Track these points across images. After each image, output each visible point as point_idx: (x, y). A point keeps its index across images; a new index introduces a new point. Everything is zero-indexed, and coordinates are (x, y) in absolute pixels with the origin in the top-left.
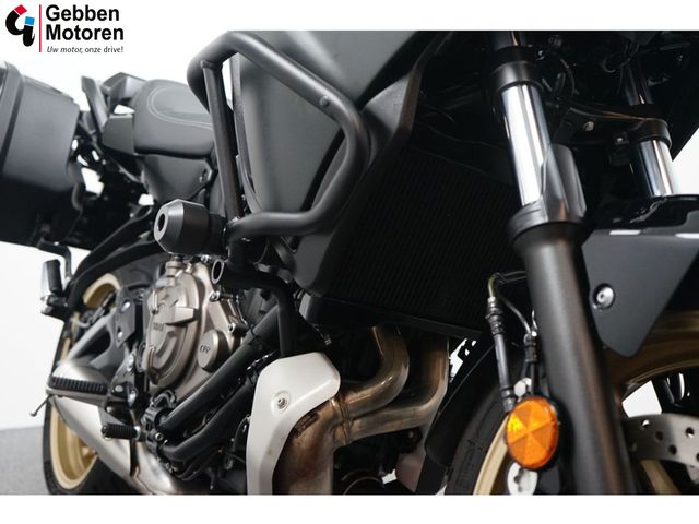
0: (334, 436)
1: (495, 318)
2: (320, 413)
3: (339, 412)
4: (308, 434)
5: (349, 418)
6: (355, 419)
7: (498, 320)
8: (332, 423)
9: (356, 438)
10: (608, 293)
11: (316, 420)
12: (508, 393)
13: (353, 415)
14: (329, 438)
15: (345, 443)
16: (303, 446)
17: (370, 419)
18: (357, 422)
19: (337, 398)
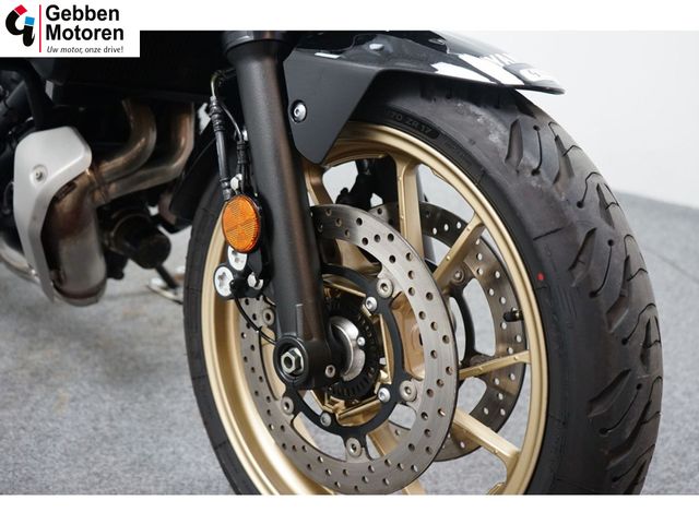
0: (93, 199)
1: (216, 116)
2: (77, 182)
3: (94, 180)
4: (68, 201)
5: (104, 184)
6: (110, 183)
7: (219, 118)
8: (88, 190)
9: (114, 197)
10: (301, 109)
11: (73, 189)
12: (226, 184)
13: (108, 180)
14: (88, 200)
15: (104, 203)
16: (66, 210)
17: (125, 181)
18: (113, 186)
19: (91, 168)
